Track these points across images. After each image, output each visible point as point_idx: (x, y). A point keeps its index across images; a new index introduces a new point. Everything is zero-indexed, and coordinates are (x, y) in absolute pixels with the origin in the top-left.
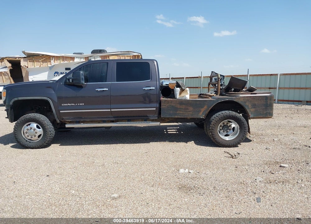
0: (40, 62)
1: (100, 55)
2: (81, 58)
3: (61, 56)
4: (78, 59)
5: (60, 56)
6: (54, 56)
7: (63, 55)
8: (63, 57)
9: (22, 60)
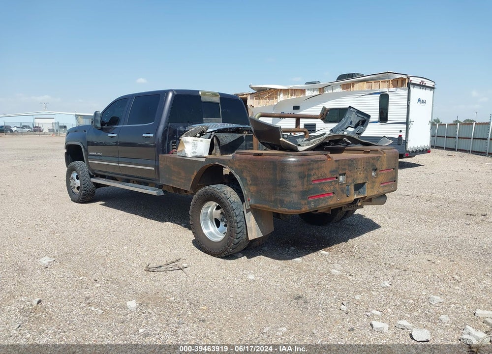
0: (265, 99)
1: (340, 83)
2: (314, 90)
3: (289, 88)
4: (309, 92)
5: (288, 90)
6: (281, 90)
7: (291, 86)
8: (292, 90)
9: (249, 97)
